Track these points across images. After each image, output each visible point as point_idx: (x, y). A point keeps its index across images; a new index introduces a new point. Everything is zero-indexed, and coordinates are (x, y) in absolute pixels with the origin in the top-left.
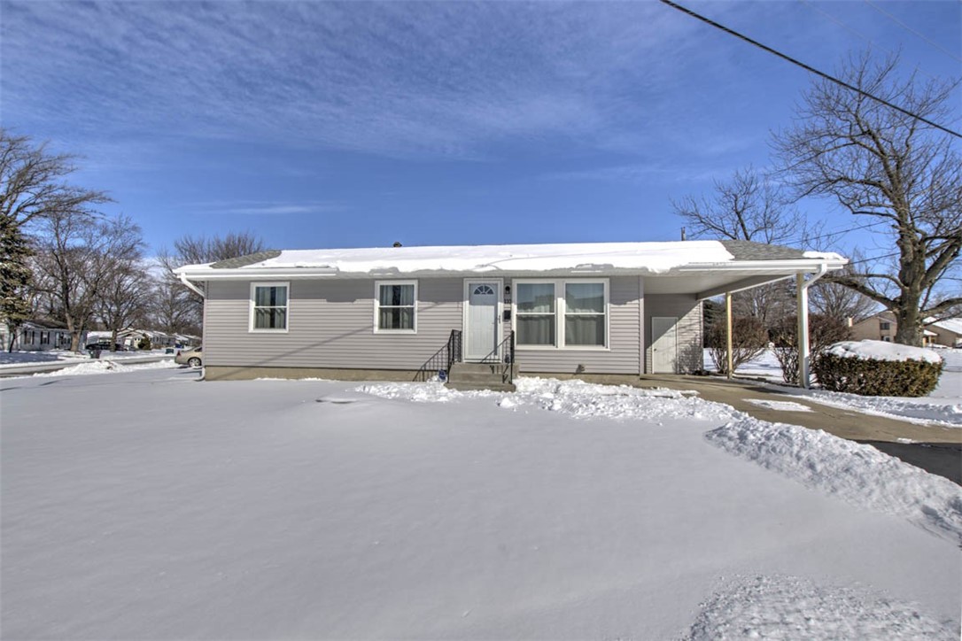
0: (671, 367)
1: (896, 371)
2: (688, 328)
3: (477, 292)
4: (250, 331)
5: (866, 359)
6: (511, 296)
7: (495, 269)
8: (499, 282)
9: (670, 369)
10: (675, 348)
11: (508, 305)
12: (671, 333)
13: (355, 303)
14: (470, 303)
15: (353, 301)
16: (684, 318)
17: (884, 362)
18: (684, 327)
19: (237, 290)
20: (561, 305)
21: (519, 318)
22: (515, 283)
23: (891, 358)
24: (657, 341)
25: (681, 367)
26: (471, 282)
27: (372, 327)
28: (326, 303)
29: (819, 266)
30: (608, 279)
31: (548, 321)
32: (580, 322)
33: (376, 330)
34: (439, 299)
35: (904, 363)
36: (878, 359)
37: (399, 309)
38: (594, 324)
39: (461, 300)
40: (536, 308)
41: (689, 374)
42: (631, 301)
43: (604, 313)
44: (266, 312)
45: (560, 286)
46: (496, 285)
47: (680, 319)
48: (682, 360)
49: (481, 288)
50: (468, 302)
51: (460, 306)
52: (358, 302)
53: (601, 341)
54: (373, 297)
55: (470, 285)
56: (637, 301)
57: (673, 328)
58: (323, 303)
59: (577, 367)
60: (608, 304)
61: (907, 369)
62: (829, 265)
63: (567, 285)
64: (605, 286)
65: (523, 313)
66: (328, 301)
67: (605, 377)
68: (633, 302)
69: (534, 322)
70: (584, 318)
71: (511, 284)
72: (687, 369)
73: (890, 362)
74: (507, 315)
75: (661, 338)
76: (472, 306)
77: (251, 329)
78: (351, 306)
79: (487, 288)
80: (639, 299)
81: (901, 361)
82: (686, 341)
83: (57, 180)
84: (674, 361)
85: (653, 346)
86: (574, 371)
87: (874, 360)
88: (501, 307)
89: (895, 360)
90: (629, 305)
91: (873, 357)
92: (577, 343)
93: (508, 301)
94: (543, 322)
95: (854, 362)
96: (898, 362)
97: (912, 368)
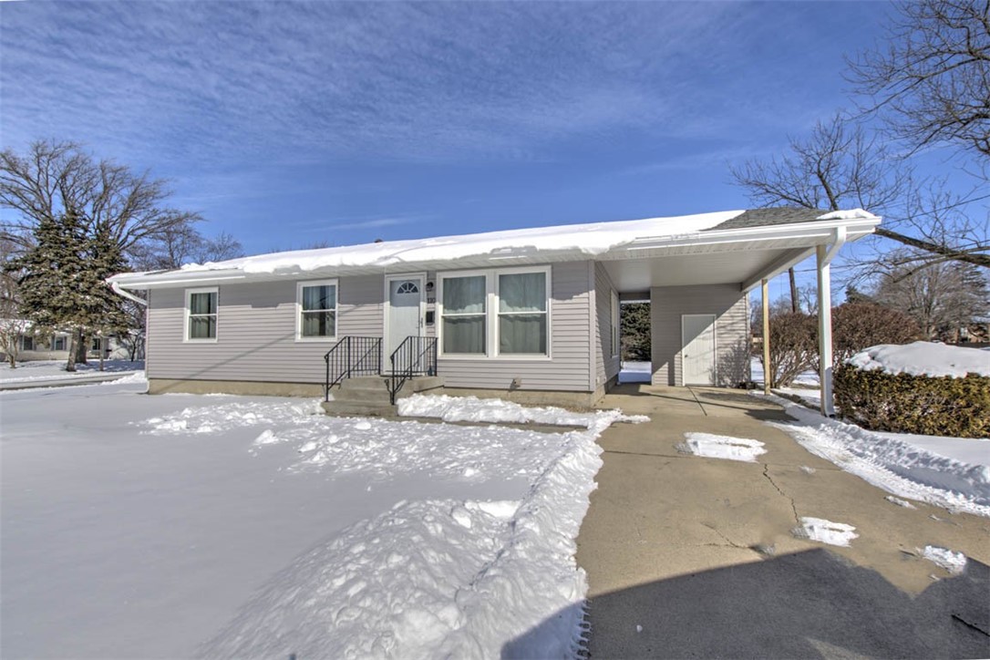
0: (707, 378)
1: (946, 394)
2: (729, 328)
3: (400, 291)
4: (184, 342)
5: (896, 374)
6: (435, 295)
7: (398, 261)
8: (421, 278)
9: (705, 380)
10: (712, 353)
11: (431, 305)
12: (708, 335)
13: (278, 308)
14: (391, 304)
15: (276, 306)
16: (724, 315)
17: (924, 378)
18: (724, 327)
19: (171, 297)
20: (494, 302)
21: (446, 320)
22: (440, 278)
23: (939, 372)
24: (688, 346)
25: (721, 378)
26: (392, 279)
27: (294, 334)
28: (251, 309)
29: (835, 230)
30: (550, 267)
31: (481, 322)
32: (520, 324)
33: (299, 338)
34: (359, 301)
35: (960, 380)
36: (915, 374)
37: (324, 313)
38: (537, 325)
39: (382, 301)
40: (468, 308)
41: (731, 387)
42: (578, 294)
43: (546, 312)
44: (203, 320)
45: (492, 278)
46: (419, 280)
47: (718, 317)
48: (721, 369)
49: (405, 286)
50: (389, 302)
51: (381, 308)
52: (281, 307)
53: (543, 350)
54: (294, 300)
55: (391, 282)
56: (585, 295)
57: (710, 328)
58: (249, 308)
59: (511, 381)
60: (550, 300)
61: (967, 390)
62: (849, 229)
63: (501, 276)
64: (547, 275)
65: (451, 314)
66: (253, 307)
67: (547, 394)
68: (581, 296)
69: (466, 325)
70: (525, 319)
71: (435, 279)
72: (728, 381)
73: (934, 379)
74: (430, 317)
75: (694, 341)
76: (393, 308)
77: (186, 338)
78: (274, 312)
79: (411, 285)
80: (587, 290)
81: (955, 377)
82: (726, 346)
83: (160, 205)
84: (711, 370)
85: (684, 351)
86: (508, 387)
87: (908, 375)
88: (424, 306)
89: (943, 375)
90: (576, 299)
91: (906, 371)
92: (515, 351)
93: (431, 300)
94: (474, 323)
95: (875, 377)
96: (948, 378)
97: (974, 389)
